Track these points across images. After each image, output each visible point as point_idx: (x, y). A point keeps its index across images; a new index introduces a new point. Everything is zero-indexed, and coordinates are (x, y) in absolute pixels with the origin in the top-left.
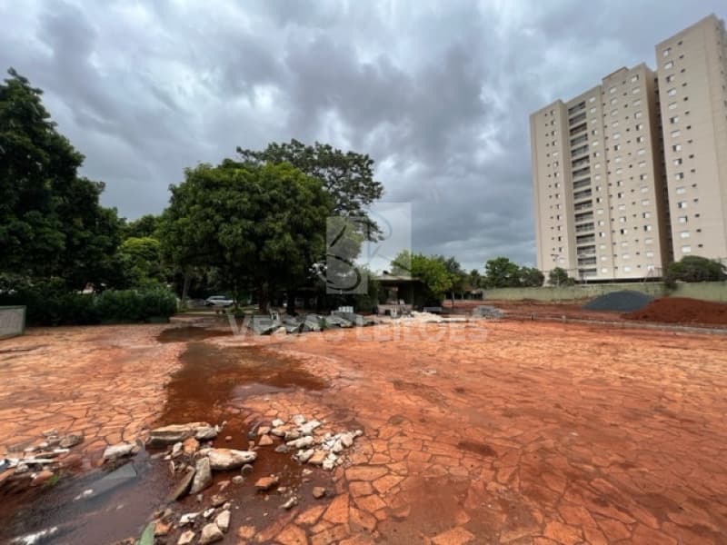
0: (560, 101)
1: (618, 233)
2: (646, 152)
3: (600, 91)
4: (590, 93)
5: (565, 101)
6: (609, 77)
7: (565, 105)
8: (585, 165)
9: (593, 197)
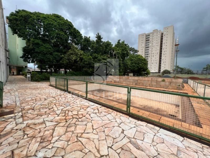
0: (145, 33)
1: (152, 64)
2: (159, 48)
3: (153, 33)
4: (151, 33)
5: (146, 33)
6: (154, 30)
7: (146, 34)
8: (148, 48)
9: (149, 56)
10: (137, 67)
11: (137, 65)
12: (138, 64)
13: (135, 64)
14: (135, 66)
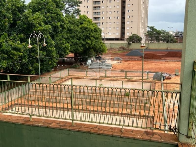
1: (109, 18)
10: (83, 45)
11: (82, 41)
12: (84, 40)
13: (77, 39)
14: (78, 44)
